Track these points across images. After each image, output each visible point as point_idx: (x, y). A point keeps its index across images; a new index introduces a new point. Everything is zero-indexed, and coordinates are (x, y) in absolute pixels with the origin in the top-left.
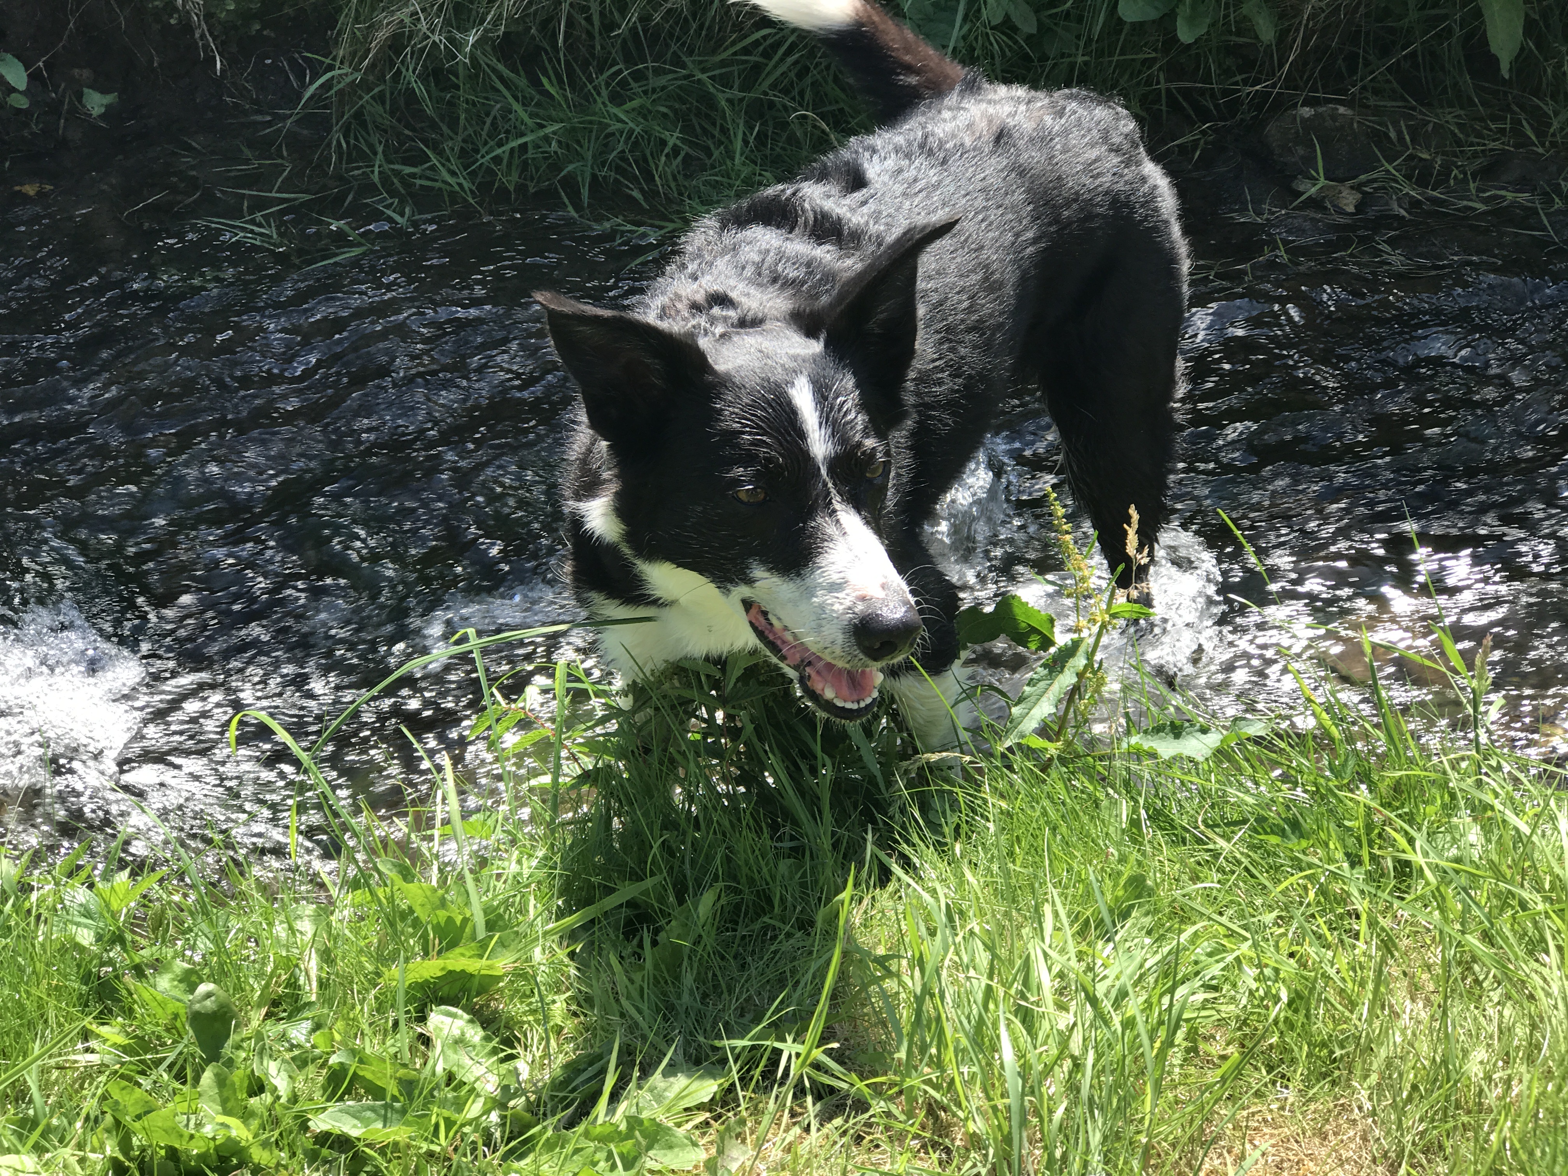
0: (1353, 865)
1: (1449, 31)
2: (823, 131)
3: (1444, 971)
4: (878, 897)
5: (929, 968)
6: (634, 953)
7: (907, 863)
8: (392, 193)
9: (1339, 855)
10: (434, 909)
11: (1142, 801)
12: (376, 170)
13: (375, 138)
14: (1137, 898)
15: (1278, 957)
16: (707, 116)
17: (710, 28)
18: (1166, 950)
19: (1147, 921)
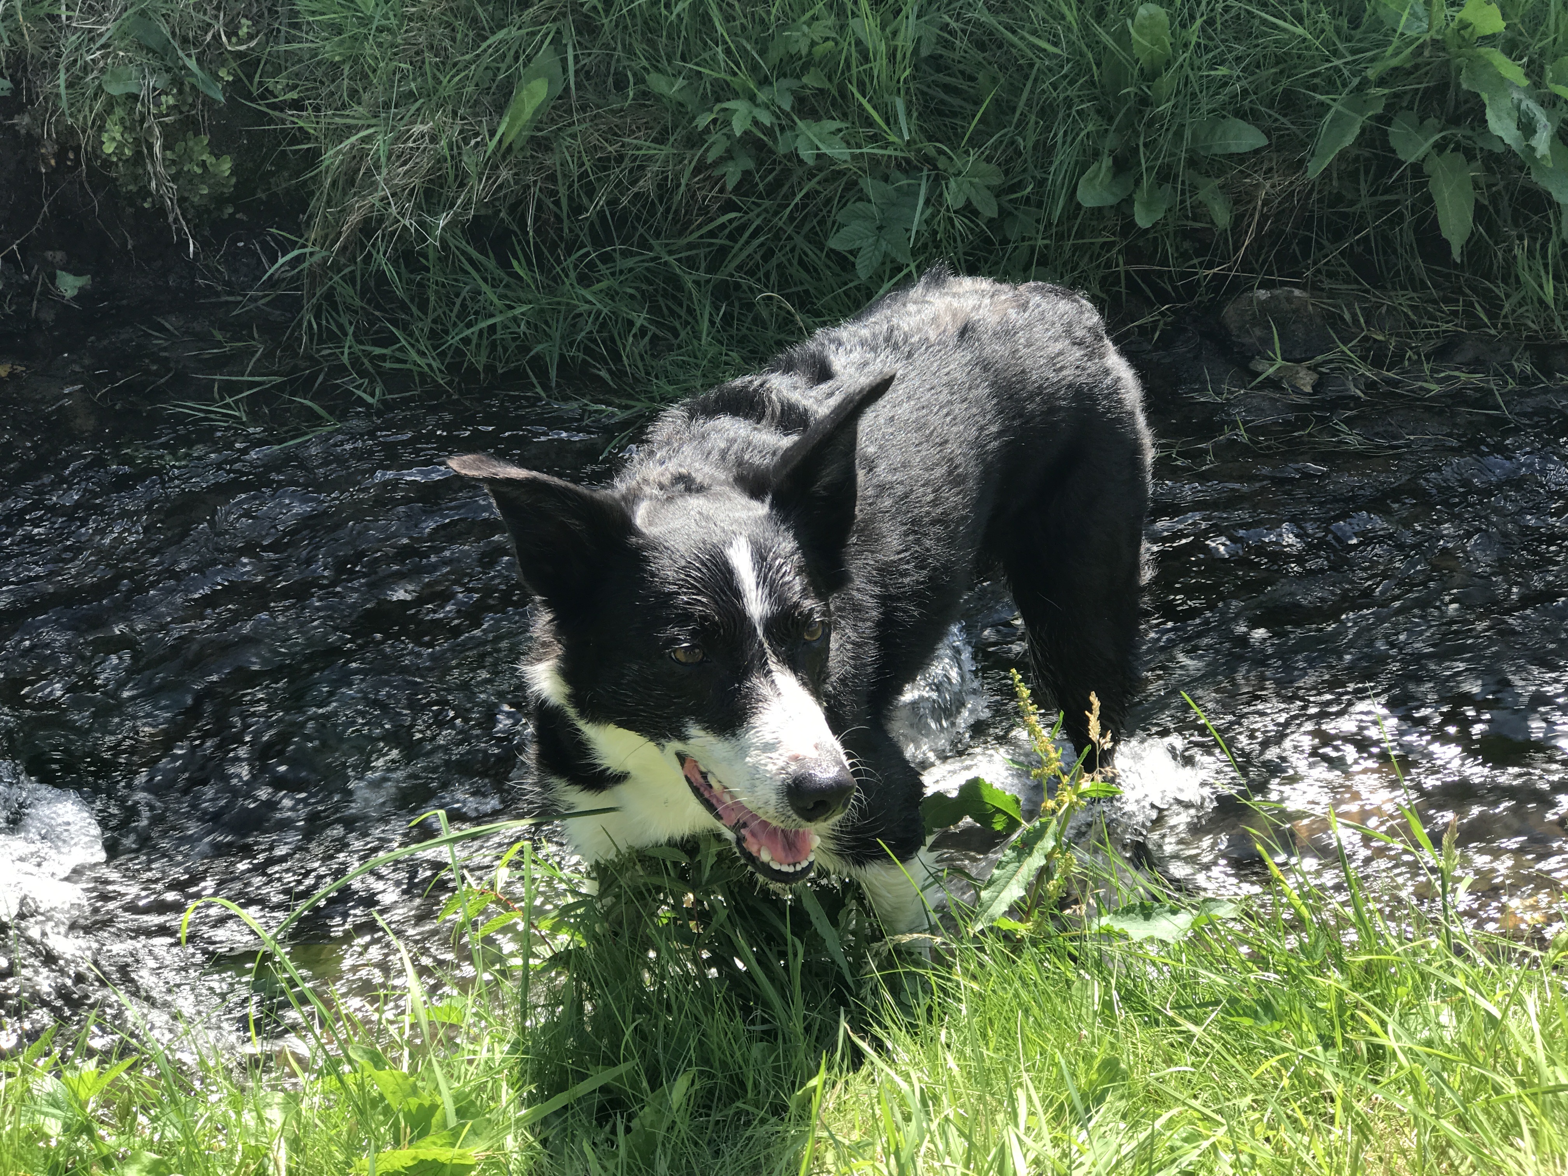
0: (1326, 1047)
1: (1400, 216)
2: (789, 312)
3: (1420, 1156)
4: (851, 1081)
5: (904, 1155)
6: (607, 1140)
7: (879, 1046)
8: (362, 373)
9: (1312, 1037)
10: (405, 1097)
11: (1113, 982)
12: (346, 351)
13: (344, 320)
14: (1111, 1081)
15: (1254, 1143)
16: (674, 297)
17: (677, 212)
18: (1142, 1136)
19: (1122, 1105)
